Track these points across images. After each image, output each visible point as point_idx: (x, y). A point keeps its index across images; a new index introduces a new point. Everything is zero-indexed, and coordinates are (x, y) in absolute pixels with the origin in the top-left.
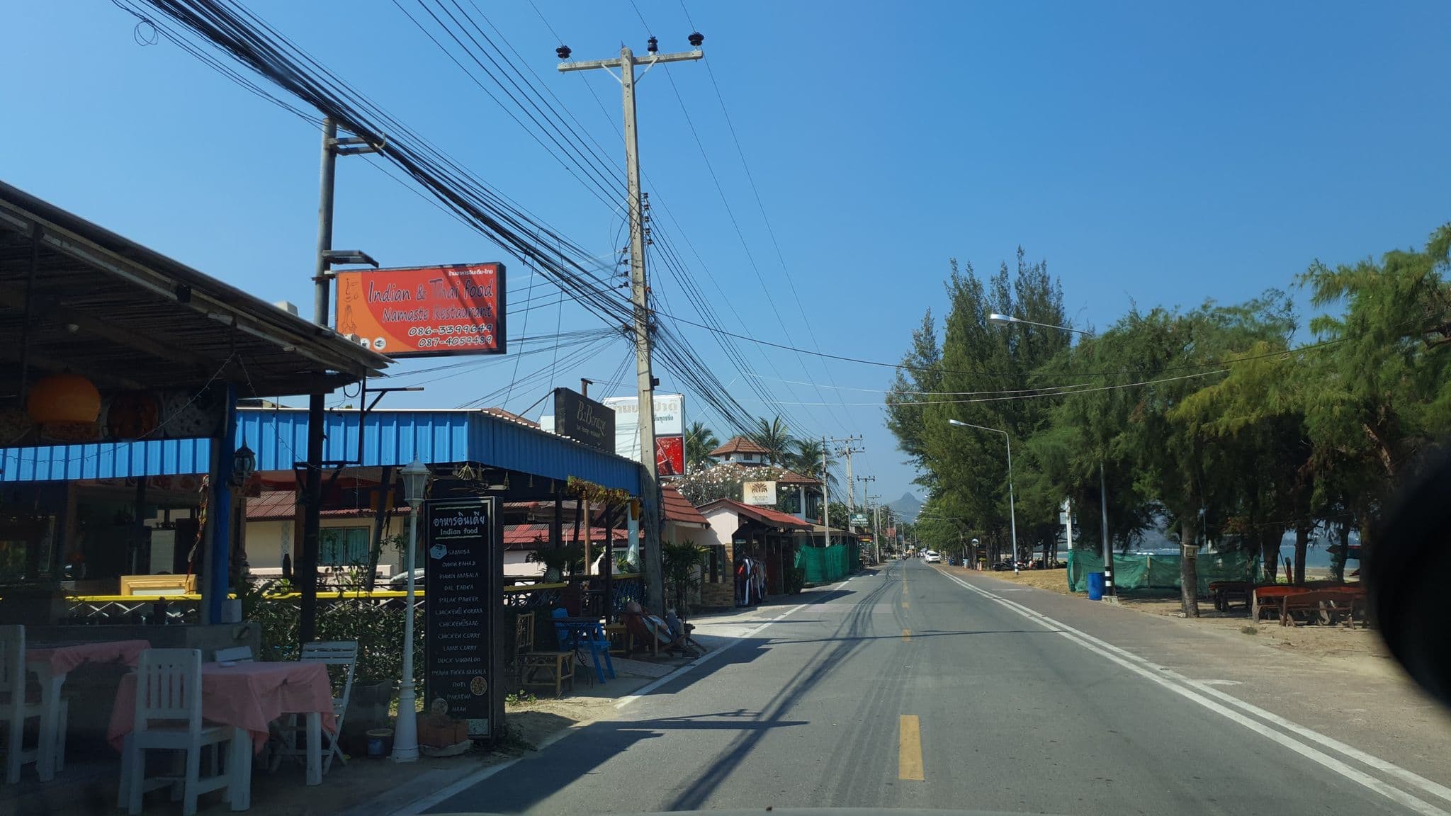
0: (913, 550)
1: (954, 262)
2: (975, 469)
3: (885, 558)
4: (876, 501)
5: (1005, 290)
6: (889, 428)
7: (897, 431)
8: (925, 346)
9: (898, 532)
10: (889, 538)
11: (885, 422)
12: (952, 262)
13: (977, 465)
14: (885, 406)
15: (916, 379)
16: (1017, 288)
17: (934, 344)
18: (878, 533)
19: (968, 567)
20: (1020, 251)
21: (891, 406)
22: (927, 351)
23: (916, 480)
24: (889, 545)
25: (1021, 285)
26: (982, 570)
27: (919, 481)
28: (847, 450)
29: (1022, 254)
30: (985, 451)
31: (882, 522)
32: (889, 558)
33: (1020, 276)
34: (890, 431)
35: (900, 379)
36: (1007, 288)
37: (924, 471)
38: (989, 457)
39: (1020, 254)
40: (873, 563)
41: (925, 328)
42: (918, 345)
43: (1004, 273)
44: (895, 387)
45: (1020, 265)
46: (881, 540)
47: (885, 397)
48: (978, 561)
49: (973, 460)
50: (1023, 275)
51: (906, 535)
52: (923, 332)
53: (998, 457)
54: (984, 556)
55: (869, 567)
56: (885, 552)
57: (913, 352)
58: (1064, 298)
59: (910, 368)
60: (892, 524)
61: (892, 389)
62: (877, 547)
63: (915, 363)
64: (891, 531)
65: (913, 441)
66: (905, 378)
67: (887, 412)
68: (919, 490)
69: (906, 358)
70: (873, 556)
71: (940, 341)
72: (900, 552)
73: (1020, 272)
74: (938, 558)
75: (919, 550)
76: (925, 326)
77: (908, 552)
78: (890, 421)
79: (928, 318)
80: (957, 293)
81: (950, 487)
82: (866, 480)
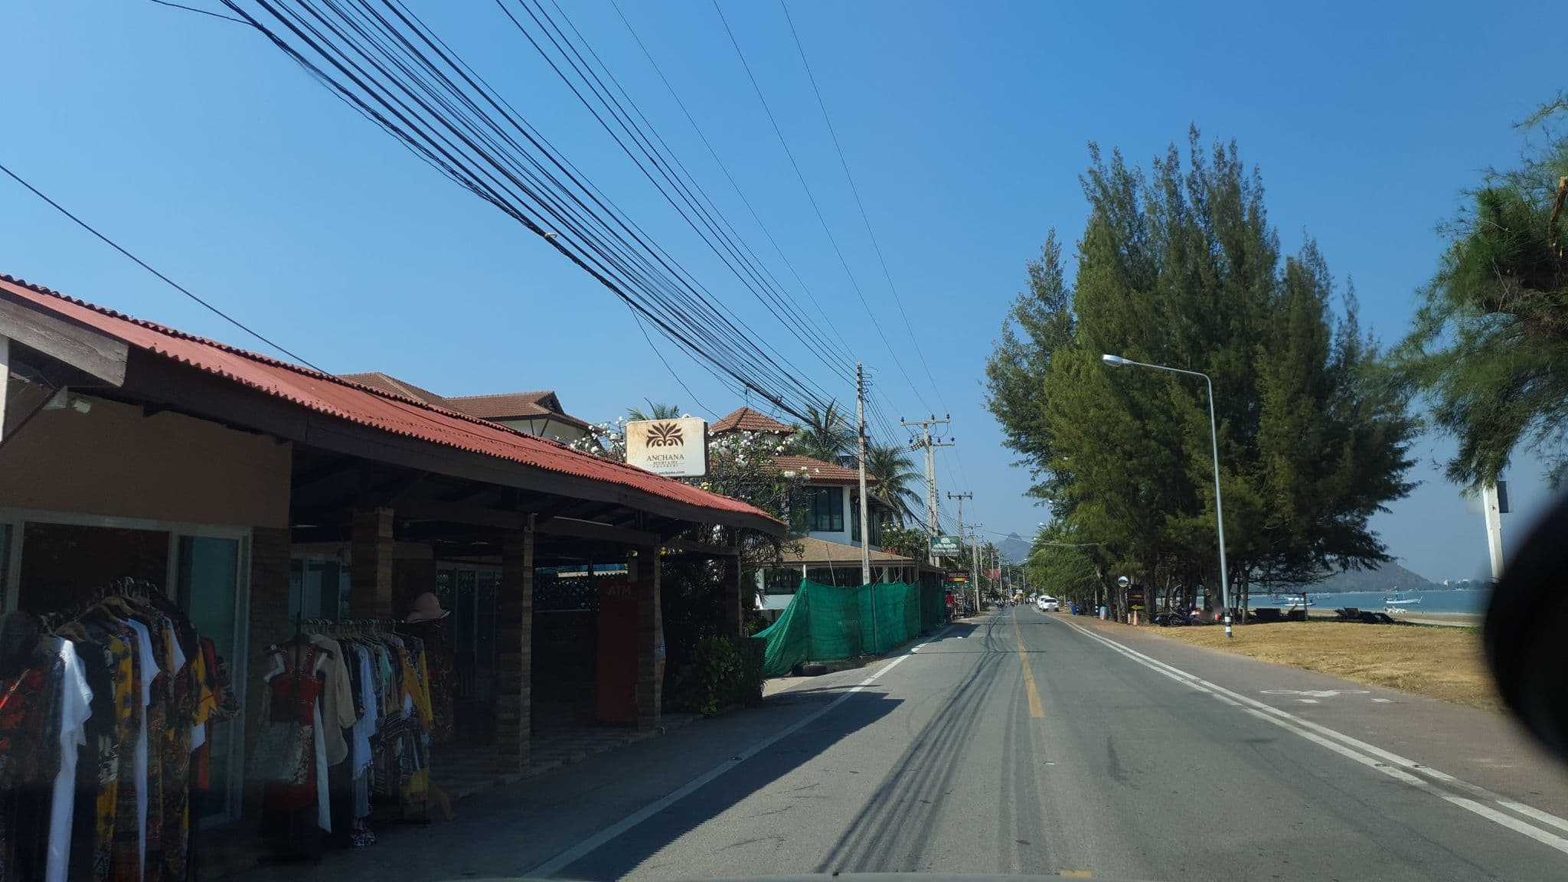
0: (1021, 595)
1: (1093, 147)
2: (1128, 464)
3: (988, 604)
4: (977, 532)
5: (1175, 186)
6: (992, 410)
7: (1003, 416)
8: (1048, 288)
9: (1004, 574)
10: (993, 580)
11: (985, 401)
12: (1091, 146)
13: (1130, 459)
14: (987, 380)
15: (1033, 335)
16: (1190, 186)
17: (1059, 284)
18: (979, 573)
19: (1107, 618)
20: (1193, 131)
21: (995, 378)
22: (1050, 294)
23: (1032, 490)
24: (993, 589)
25: (1195, 182)
26: (1138, 624)
27: (1037, 491)
28: (926, 438)
29: (1197, 136)
30: (1147, 435)
31: (984, 560)
32: (992, 604)
33: (1194, 169)
34: (994, 416)
35: (1009, 340)
36: (1177, 182)
37: (1045, 477)
38: (1153, 443)
39: (1193, 135)
40: (971, 611)
41: (1046, 259)
42: (1036, 283)
43: (1173, 158)
44: (1001, 352)
45: (1193, 152)
46: (983, 582)
47: (985, 365)
48: (1131, 611)
49: (1124, 452)
50: (1198, 168)
51: (1013, 579)
52: (1043, 265)
53: (1168, 444)
54: (1140, 603)
55: (963, 620)
56: (988, 597)
57: (1028, 294)
58: (1265, 197)
59: (1025, 319)
60: (996, 563)
61: (997, 352)
62: (977, 591)
63: (1031, 311)
64: (995, 573)
65: (1027, 430)
66: (1015, 338)
67: (989, 387)
68: (1037, 504)
69: (1017, 305)
70: (971, 602)
71: (1070, 279)
72: (1006, 597)
73: (1194, 163)
74: (1055, 605)
75: (1028, 596)
76: (1046, 255)
77: (1015, 598)
78: (993, 400)
79: (1050, 242)
80: (1099, 194)
81: (1087, 497)
82: (960, 497)
